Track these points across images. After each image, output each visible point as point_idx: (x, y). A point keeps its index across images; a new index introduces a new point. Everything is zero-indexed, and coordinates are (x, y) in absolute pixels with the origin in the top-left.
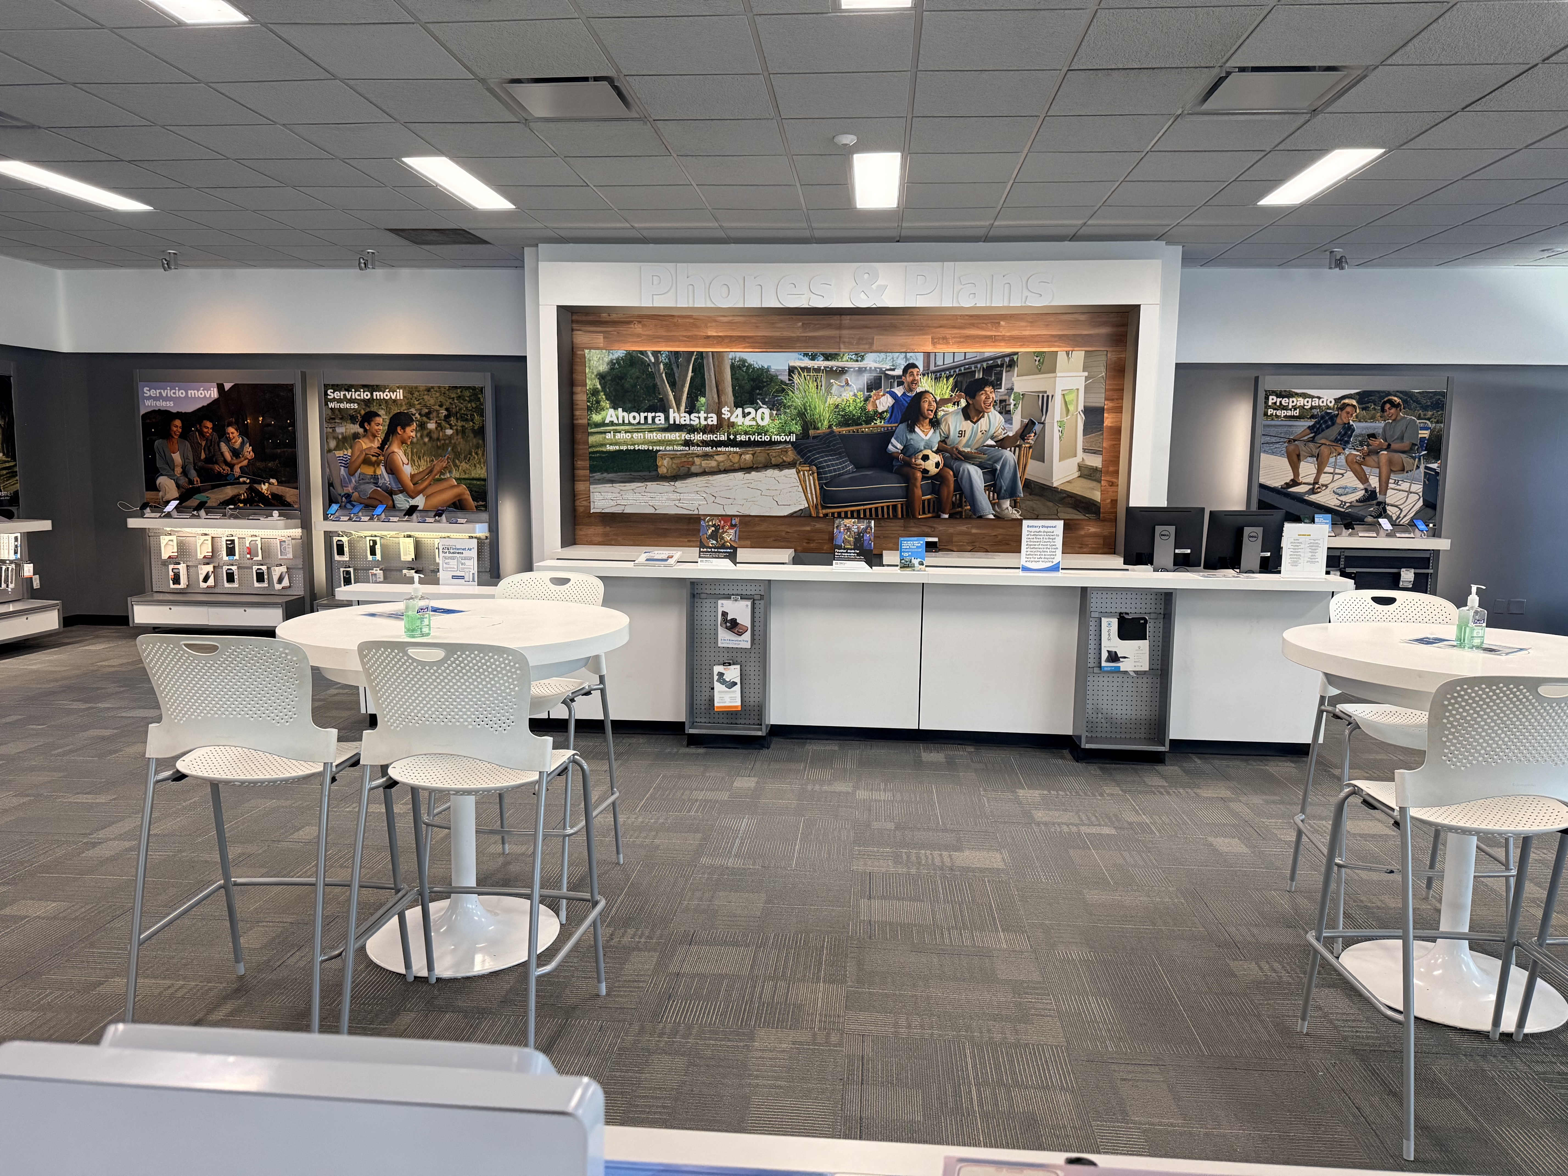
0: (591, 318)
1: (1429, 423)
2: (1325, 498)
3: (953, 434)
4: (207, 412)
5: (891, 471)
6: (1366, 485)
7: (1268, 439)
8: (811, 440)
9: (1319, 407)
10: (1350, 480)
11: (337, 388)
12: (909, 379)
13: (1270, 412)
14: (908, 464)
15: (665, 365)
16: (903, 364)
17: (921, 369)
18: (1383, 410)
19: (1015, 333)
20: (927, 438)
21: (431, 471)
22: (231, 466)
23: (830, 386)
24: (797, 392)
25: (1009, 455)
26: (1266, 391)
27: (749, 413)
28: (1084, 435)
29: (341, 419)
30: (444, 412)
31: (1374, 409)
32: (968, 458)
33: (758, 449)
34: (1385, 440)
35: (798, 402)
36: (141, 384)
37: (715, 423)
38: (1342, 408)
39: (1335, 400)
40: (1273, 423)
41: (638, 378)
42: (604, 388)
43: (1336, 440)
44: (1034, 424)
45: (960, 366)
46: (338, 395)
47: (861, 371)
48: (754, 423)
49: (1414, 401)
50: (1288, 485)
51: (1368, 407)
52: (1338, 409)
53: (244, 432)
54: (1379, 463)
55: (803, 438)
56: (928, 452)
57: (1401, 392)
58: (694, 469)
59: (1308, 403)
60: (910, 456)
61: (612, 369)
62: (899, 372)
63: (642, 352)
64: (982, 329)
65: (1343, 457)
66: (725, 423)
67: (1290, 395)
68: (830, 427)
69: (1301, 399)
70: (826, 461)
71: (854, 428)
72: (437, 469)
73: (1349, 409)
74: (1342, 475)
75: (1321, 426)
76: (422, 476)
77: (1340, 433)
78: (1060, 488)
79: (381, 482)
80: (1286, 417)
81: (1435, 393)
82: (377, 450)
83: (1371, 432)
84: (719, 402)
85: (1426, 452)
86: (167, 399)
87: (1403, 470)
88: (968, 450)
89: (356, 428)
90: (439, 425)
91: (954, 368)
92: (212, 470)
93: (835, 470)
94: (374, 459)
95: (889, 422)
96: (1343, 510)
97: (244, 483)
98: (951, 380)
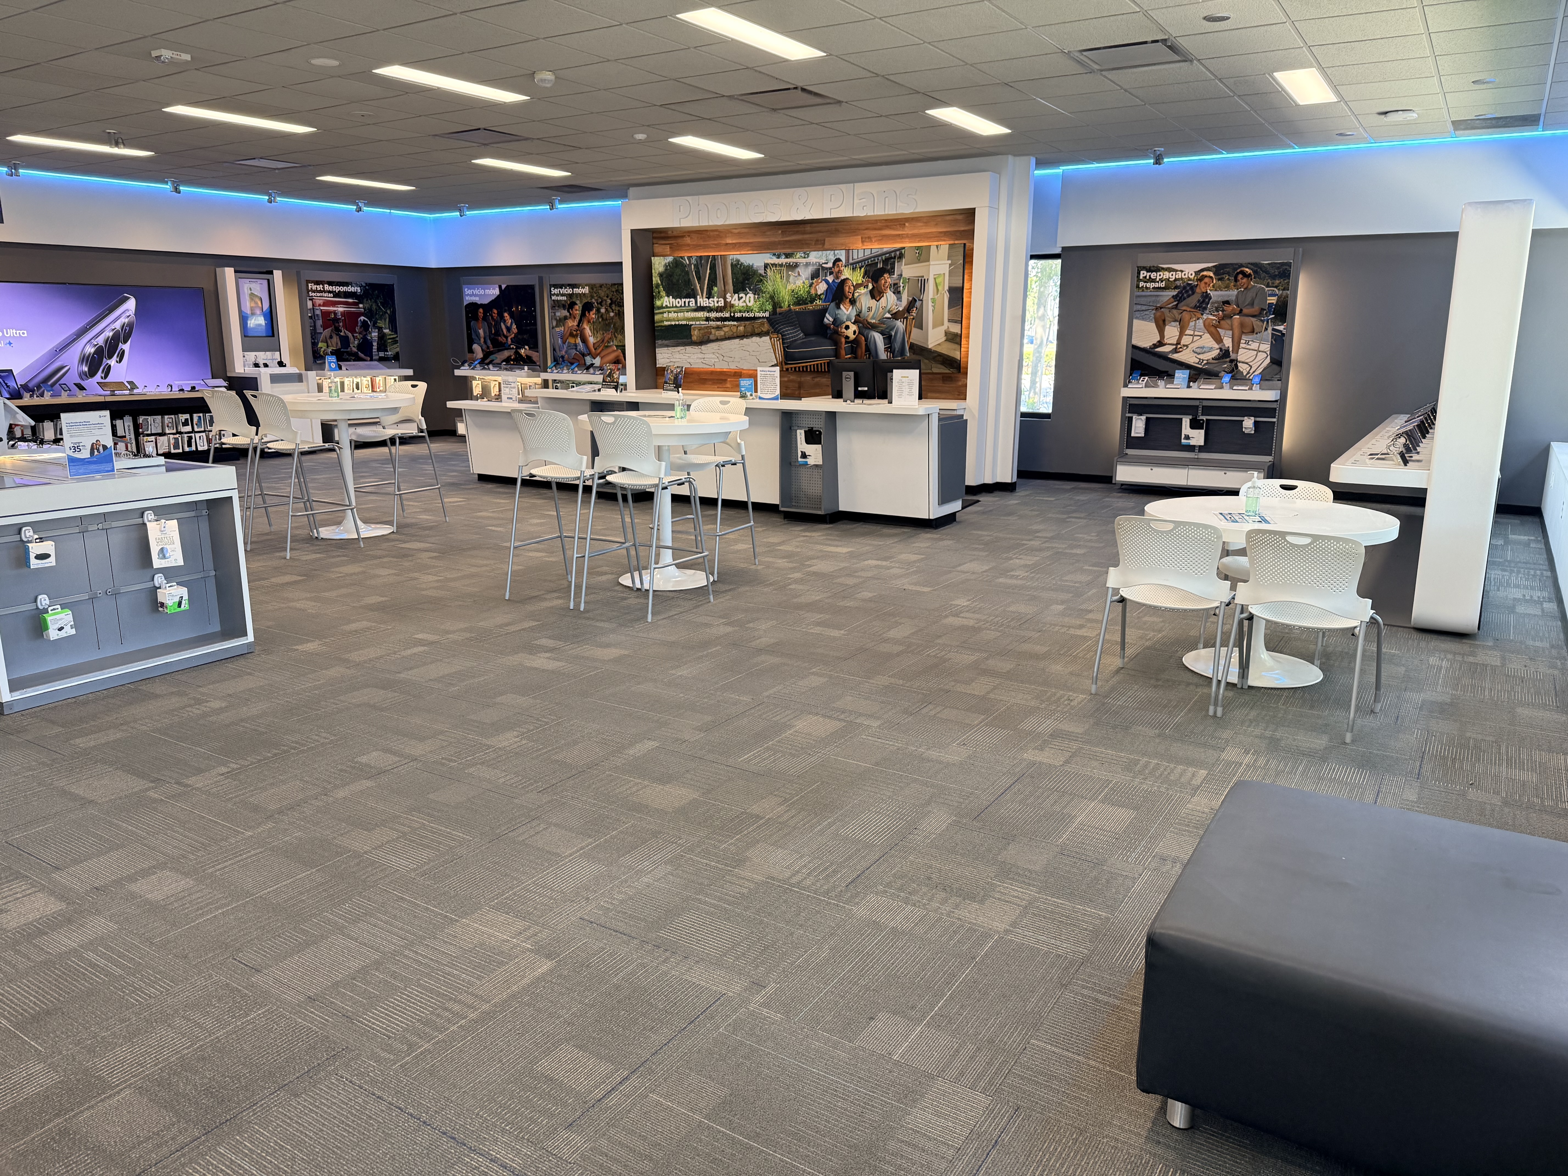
0: (662, 235)
1: (1277, 291)
2: (1182, 356)
3: (864, 309)
4: (495, 303)
5: (826, 337)
6: (1220, 345)
7: (1139, 307)
8: (778, 316)
9: (1182, 279)
10: (1207, 341)
11: (556, 286)
12: (837, 269)
13: (1141, 284)
14: (836, 332)
15: (695, 265)
16: (833, 259)
17: (844, 261)
18: (1236, 280)
19: (915, 231)
20: (848, 313)
21: (603, 341)
22: (506, 337)
23: (788, 276)
24: (769, 282)
25: (900, 325)
26: (1138, 267)
27: (742, 297)
28: (949, 308)
29: (559, 307)
30: (609, 301)
31: (1228, 279)
32: (873, 327)
33: (747, 323)
34: (1238, 306)
35: (770, 289)
36: (464, 286)
37: (723, 305)
38: (1200, 280)
39: (1195, 272)
40: (1143, 294)
41: (680, 275)
42: (662, 282)
43: (1196, 307)
44: (916, 301)
45: (867, 259)
46: (556, 291)
47: (807, 265)
48: (745, 304)
49: (1263, 271)
50: (1155, 346)
51: (1223, 278)
52: (1198, 280)
53: (512, 316)
54: (1232, 326)
55: (773, 315)
56: (848, 323)
57: (1252, 264)
58: (712, 337)
59: (1172, 276)
60: (837, 326)
61: (666, 270)
62: (830, 265)
63: (682, 257)
64: (894, 229)
65: (1201, 321)
66: (728, 305)
67: (1158, 270)
68: (789, 306)
69: (1166, 273)
70: (787, 331)
71: (803, 307)
72: (606, 339)
73: (1206, 280)
74: (1201, 336)
75: (1183, 295)
76: (598, 344)
77: (1199, 301)
78: (933, 349)
79: (578, 348)
80: (1154, 288)
81: (1282, 264)
82: (576, 327)
83: (1226, 299)
84: (725, 290)
85: (1273, 316)
86: (476, 295)
87: (1253, 331)
88: (873, 321)
89: (565, 313)
90: (607, 310)
91: (864, 260)
92: (498, 340)
93: (792, 337)
94: (575, 333)
95: (825, 301)
96: (1200, 366)
97: (513, 348)
98: (863, 269)
